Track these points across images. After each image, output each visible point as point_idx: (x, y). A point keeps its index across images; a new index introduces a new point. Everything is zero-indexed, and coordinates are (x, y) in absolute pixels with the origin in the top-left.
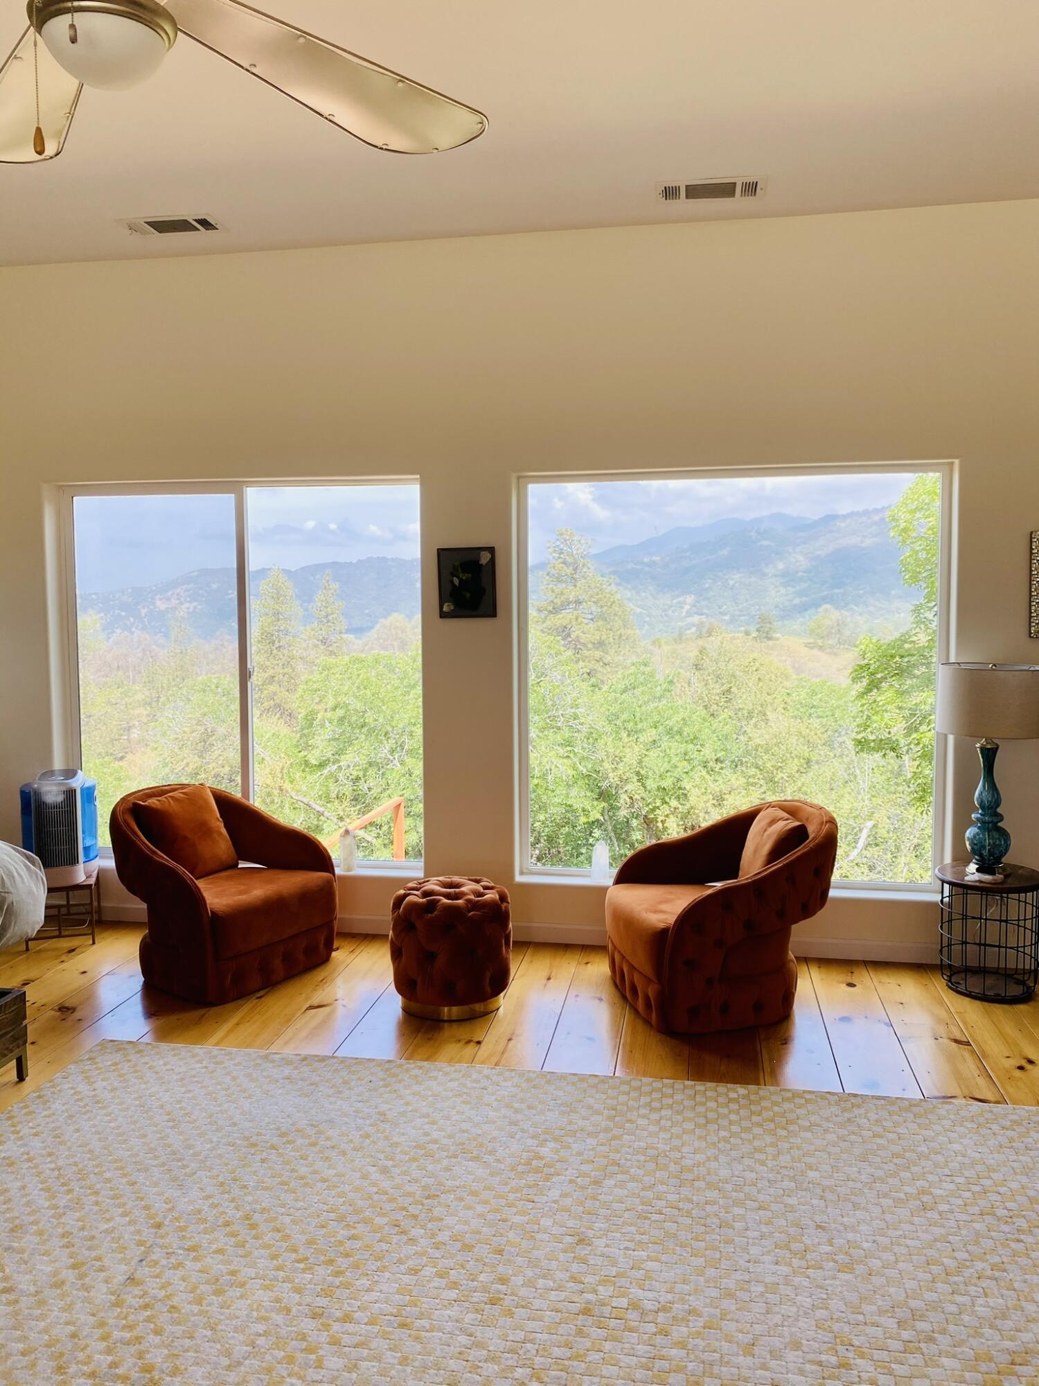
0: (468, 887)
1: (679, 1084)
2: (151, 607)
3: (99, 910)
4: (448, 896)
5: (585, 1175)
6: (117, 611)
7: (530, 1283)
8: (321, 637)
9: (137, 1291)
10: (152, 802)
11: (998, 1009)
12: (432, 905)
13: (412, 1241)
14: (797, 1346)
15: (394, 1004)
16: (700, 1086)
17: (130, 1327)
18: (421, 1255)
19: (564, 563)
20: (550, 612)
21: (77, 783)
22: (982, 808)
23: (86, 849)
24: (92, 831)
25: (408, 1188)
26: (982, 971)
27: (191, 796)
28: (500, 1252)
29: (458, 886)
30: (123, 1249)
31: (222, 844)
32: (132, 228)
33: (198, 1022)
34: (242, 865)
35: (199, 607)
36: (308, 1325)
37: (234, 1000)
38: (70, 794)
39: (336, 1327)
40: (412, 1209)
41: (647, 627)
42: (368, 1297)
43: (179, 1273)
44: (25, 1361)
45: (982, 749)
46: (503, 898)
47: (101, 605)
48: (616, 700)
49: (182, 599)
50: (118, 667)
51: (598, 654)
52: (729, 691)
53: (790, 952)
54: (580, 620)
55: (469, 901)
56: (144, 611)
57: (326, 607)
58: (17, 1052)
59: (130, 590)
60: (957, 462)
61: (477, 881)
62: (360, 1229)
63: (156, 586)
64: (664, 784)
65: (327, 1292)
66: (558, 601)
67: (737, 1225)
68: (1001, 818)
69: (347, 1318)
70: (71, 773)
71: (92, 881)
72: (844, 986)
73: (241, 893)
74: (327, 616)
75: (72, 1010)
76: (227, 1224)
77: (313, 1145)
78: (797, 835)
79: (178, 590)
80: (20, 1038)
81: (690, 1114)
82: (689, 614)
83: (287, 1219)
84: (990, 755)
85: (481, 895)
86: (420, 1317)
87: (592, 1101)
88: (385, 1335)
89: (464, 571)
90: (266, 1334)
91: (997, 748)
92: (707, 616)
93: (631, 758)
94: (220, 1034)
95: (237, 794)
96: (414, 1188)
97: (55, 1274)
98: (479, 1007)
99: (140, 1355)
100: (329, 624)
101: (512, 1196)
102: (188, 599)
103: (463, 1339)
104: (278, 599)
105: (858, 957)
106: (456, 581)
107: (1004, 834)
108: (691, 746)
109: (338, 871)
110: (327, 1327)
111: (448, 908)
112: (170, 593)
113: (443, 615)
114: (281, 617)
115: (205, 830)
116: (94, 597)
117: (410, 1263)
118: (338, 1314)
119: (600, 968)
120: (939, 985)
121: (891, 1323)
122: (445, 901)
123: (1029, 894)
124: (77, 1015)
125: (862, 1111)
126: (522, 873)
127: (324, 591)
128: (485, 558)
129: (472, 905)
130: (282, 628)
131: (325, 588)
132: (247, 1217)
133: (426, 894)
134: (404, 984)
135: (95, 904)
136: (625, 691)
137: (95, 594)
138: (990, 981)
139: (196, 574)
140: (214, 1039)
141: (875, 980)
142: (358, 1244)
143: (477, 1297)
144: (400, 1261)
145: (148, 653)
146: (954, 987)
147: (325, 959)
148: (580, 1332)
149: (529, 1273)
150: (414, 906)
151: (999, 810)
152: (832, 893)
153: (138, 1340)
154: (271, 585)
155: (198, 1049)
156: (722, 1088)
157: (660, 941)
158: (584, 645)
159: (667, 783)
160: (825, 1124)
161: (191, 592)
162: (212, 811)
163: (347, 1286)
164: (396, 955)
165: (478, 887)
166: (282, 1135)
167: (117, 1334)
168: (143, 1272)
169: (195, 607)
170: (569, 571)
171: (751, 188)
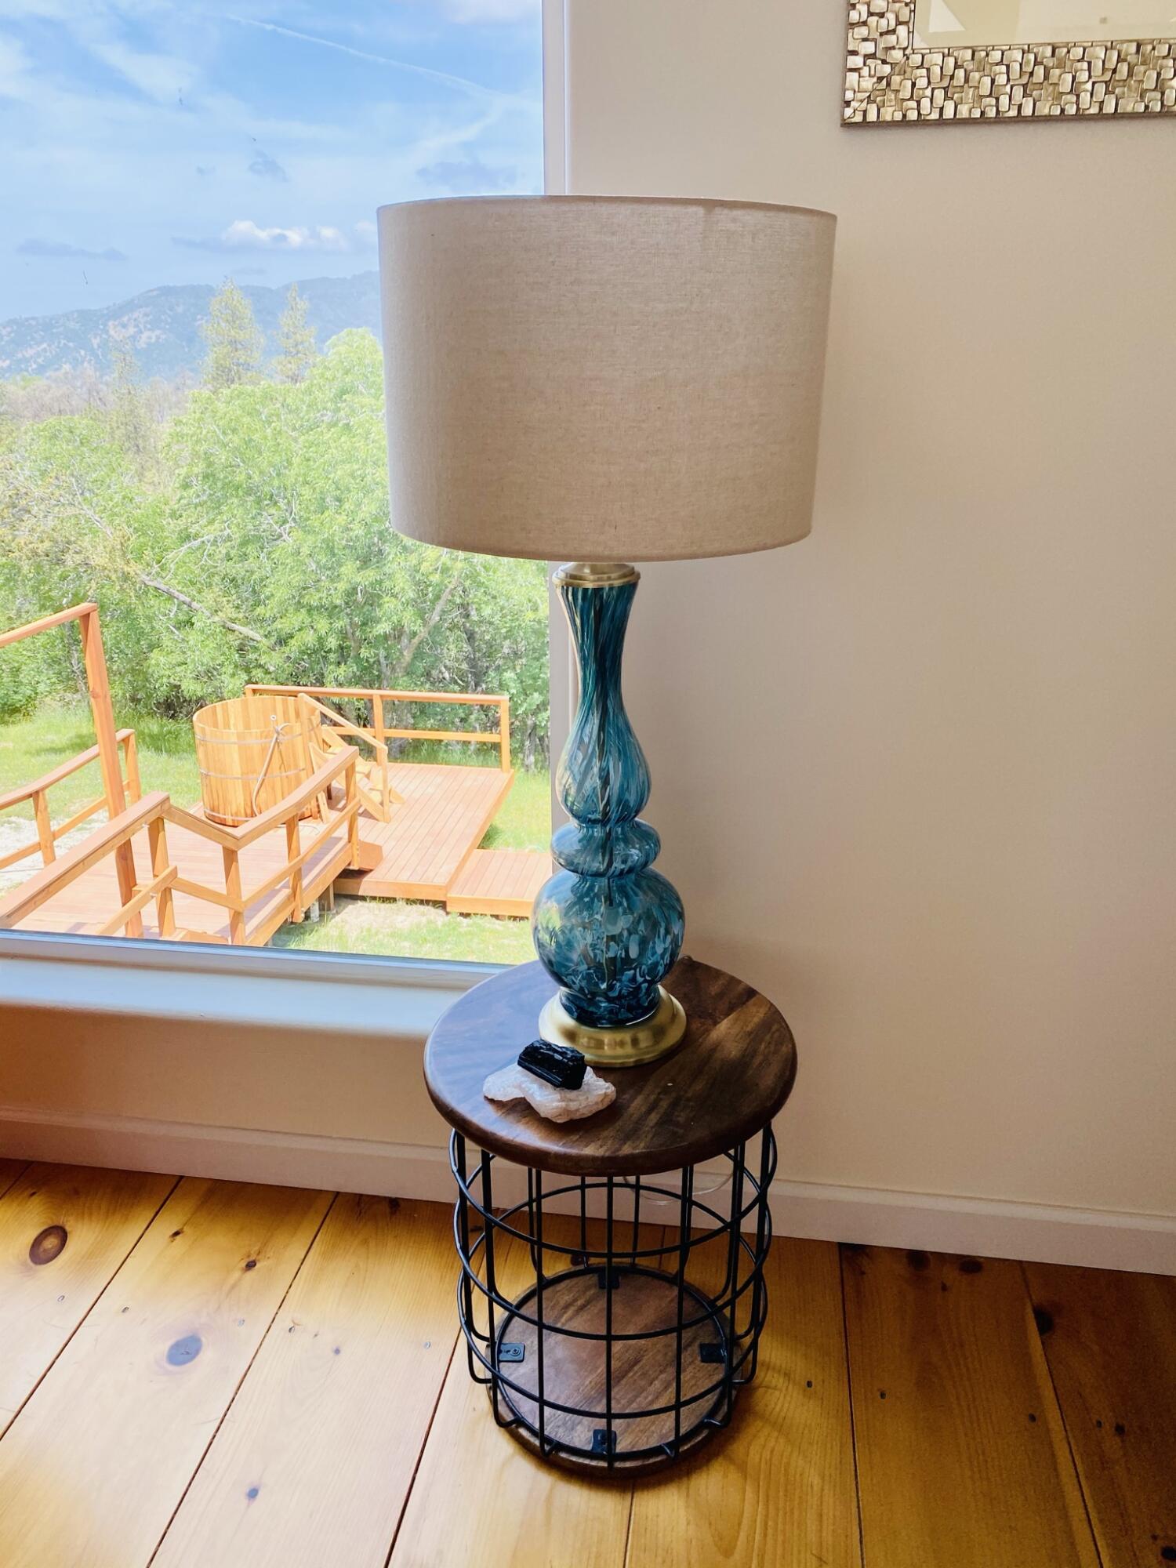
2: (104, 336)
6: (63, 342)
8: (290, 373)
35: (163, 337)
47: (42, 333)
49: (141, 326)
50: (60, 411)
57: (295, 333)
59: (76, 315)
63: (107, 309)
74: (296, 345)
79: (136, 315)
100: (299, 355)
102: (149, 326)
104: (234, 322)
112: (125, 319)
114: (239, 346)
116: (33, 323)
127: (290, 312)
130: (241, 361)
131: (292, 308)
137: (33, 318)
139: (155, 293)
145: (95, 394)
154: (223, 304)
161: (151, 317)
169: (158, 338)
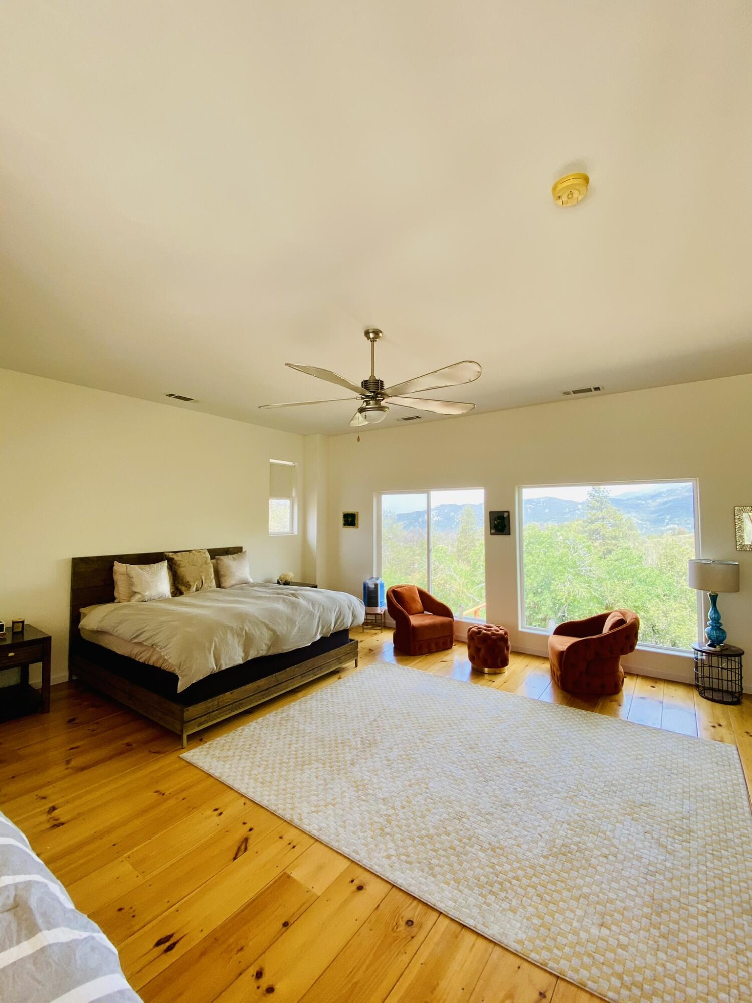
0: (494, 628)
1: (561, 706)
3: (385, 623)
4: (486, 630)
5: (514, 724)
7: (485, 747)
9: (376, 723)
10: (398, 590)
11: (718, 706)
12: (479, 632)
13: (453, 729)
14: (564, 782)
15: (469, 666)
16: (569, 708)
17: (373, 730)
18: (454, 733)
19: (596, 501)
20: (589, 523)
21: (378, 582)
22: (712, 619)
23: (381, 602)
24: (382, 597)
25: (456, 716)
26: (712, 689)
27: (410, 589)
28: (478, 738)
29: (491, 627)
30: (375, 713)
31: (419, 605)
32: (398, 420)
33: (407, 660)
34: (425, 612)
36: (418, 741)
37: (419, 655)
38: (376, 585)
39: (425, 743)
40: (455, 721)
41: (644, 529)
42: (435, 739)
43: (387, 721)
44: (347, 731)
45: (710, 595)
46: (506, 634)
48: (611, 564)
51: (614, 542)
52: (672, 563)
53: (620, 666)
54: (604, 526)
55: (493, 633)
56: (420, 520)
58: (355, 659)
60: (698, 479)
61: (499, 627)
62: (439, 723)
64: (636, 604)
65: (425, 735)
66: (593, 518)
67: (561, 748)
68: (721, 625)
69: (428, 742)
70: (377, 579)
71: (382, 613)
72: (649, 687)
73: (423, 621)
75: (373, 651)
76: (402, 713)
77: (432, 699)
78: (621, 622)
80: (356, 654)
81: (560, 715)
82: (668, 524)
83: (419, 716)
84: (714, 598)
85: (498, 631)
86: (449, 747)
87: (526, 705)
88: (438, 748)
89: (498, 519)
90: (406, 740)
91: (717, 595)
92: (678, 524)
93: (619, 590)
94: (412, 664)
95: (425, 590)
96: (458, 716)
97: (357, 714)
98: (498, 670)
99: (374, 737)
101: (488, 725)
103: (459, 755)
105: (662, 677)
106: (496, 522)
107: (724, 632)
108: (651, 588)
109: (455, 619)
110: (422, 743)
111: (485, 634)
113: (491, 534)
115: (414, 600)
117: (451, 734)
118: (426, 740)
119: (547, 666)
120: (695, 694)
121: (602, 785)
122: (484, 631)
123: (737, 658)
124: (373, 652)
125: (630, 727)
126: (523, 628)
128: (506, 515)
129: (494, 634)
132: (408, 713)
133: (479, 628)
134: (472, 658)
135: (383, 621)
136: (616, 560)
138: (715, 693)
140: (410, 666)
141: (665, 687)
142: (436, 726)
143: (467, 746)
144: (448, 733)
146: (702, 694)
147: (450, 648)
148: (495, 762)
149: (485, 745)
150: (474, 631)
151: (720, 621)
152: (637, 648)
153: (374, 733)
155: (405, 667)
156: (577, 710)
157: (561, 655)
158: (606, 537)
159: (638, 604)
160: (612, 728)
162: (416, 594)
163: (431, 735)
164: (469, 648)
165: (498, 629)
166: (423, 695)
167: (369, 731)
168: (378, 719)
170: (598, 504)
171: (597, 389)
